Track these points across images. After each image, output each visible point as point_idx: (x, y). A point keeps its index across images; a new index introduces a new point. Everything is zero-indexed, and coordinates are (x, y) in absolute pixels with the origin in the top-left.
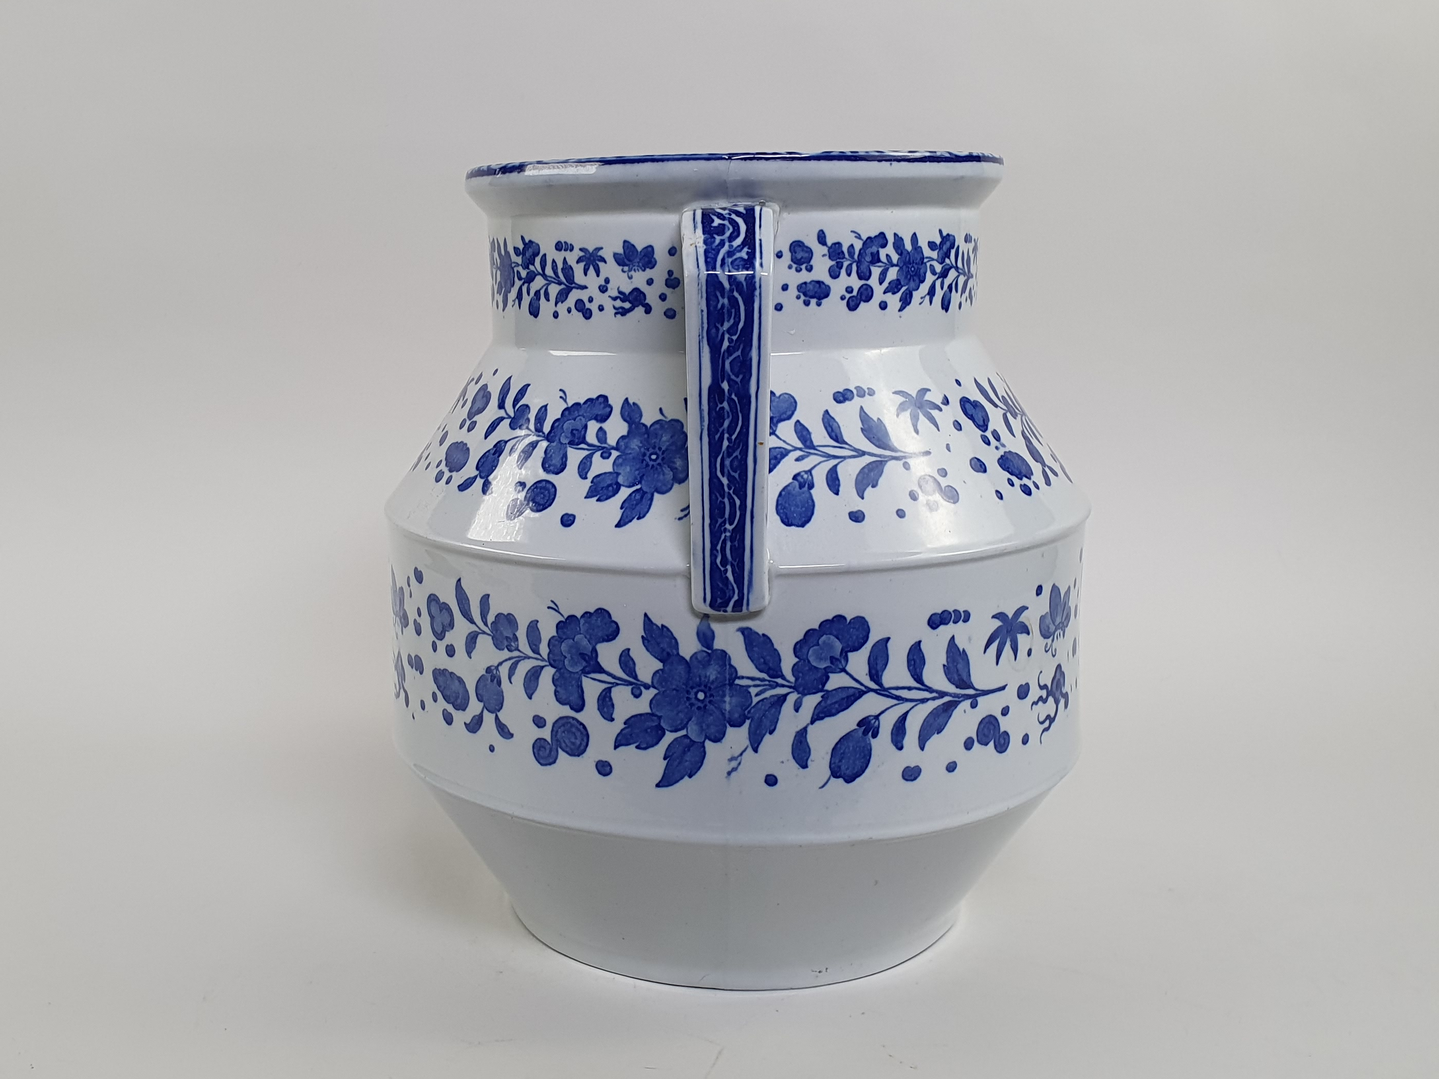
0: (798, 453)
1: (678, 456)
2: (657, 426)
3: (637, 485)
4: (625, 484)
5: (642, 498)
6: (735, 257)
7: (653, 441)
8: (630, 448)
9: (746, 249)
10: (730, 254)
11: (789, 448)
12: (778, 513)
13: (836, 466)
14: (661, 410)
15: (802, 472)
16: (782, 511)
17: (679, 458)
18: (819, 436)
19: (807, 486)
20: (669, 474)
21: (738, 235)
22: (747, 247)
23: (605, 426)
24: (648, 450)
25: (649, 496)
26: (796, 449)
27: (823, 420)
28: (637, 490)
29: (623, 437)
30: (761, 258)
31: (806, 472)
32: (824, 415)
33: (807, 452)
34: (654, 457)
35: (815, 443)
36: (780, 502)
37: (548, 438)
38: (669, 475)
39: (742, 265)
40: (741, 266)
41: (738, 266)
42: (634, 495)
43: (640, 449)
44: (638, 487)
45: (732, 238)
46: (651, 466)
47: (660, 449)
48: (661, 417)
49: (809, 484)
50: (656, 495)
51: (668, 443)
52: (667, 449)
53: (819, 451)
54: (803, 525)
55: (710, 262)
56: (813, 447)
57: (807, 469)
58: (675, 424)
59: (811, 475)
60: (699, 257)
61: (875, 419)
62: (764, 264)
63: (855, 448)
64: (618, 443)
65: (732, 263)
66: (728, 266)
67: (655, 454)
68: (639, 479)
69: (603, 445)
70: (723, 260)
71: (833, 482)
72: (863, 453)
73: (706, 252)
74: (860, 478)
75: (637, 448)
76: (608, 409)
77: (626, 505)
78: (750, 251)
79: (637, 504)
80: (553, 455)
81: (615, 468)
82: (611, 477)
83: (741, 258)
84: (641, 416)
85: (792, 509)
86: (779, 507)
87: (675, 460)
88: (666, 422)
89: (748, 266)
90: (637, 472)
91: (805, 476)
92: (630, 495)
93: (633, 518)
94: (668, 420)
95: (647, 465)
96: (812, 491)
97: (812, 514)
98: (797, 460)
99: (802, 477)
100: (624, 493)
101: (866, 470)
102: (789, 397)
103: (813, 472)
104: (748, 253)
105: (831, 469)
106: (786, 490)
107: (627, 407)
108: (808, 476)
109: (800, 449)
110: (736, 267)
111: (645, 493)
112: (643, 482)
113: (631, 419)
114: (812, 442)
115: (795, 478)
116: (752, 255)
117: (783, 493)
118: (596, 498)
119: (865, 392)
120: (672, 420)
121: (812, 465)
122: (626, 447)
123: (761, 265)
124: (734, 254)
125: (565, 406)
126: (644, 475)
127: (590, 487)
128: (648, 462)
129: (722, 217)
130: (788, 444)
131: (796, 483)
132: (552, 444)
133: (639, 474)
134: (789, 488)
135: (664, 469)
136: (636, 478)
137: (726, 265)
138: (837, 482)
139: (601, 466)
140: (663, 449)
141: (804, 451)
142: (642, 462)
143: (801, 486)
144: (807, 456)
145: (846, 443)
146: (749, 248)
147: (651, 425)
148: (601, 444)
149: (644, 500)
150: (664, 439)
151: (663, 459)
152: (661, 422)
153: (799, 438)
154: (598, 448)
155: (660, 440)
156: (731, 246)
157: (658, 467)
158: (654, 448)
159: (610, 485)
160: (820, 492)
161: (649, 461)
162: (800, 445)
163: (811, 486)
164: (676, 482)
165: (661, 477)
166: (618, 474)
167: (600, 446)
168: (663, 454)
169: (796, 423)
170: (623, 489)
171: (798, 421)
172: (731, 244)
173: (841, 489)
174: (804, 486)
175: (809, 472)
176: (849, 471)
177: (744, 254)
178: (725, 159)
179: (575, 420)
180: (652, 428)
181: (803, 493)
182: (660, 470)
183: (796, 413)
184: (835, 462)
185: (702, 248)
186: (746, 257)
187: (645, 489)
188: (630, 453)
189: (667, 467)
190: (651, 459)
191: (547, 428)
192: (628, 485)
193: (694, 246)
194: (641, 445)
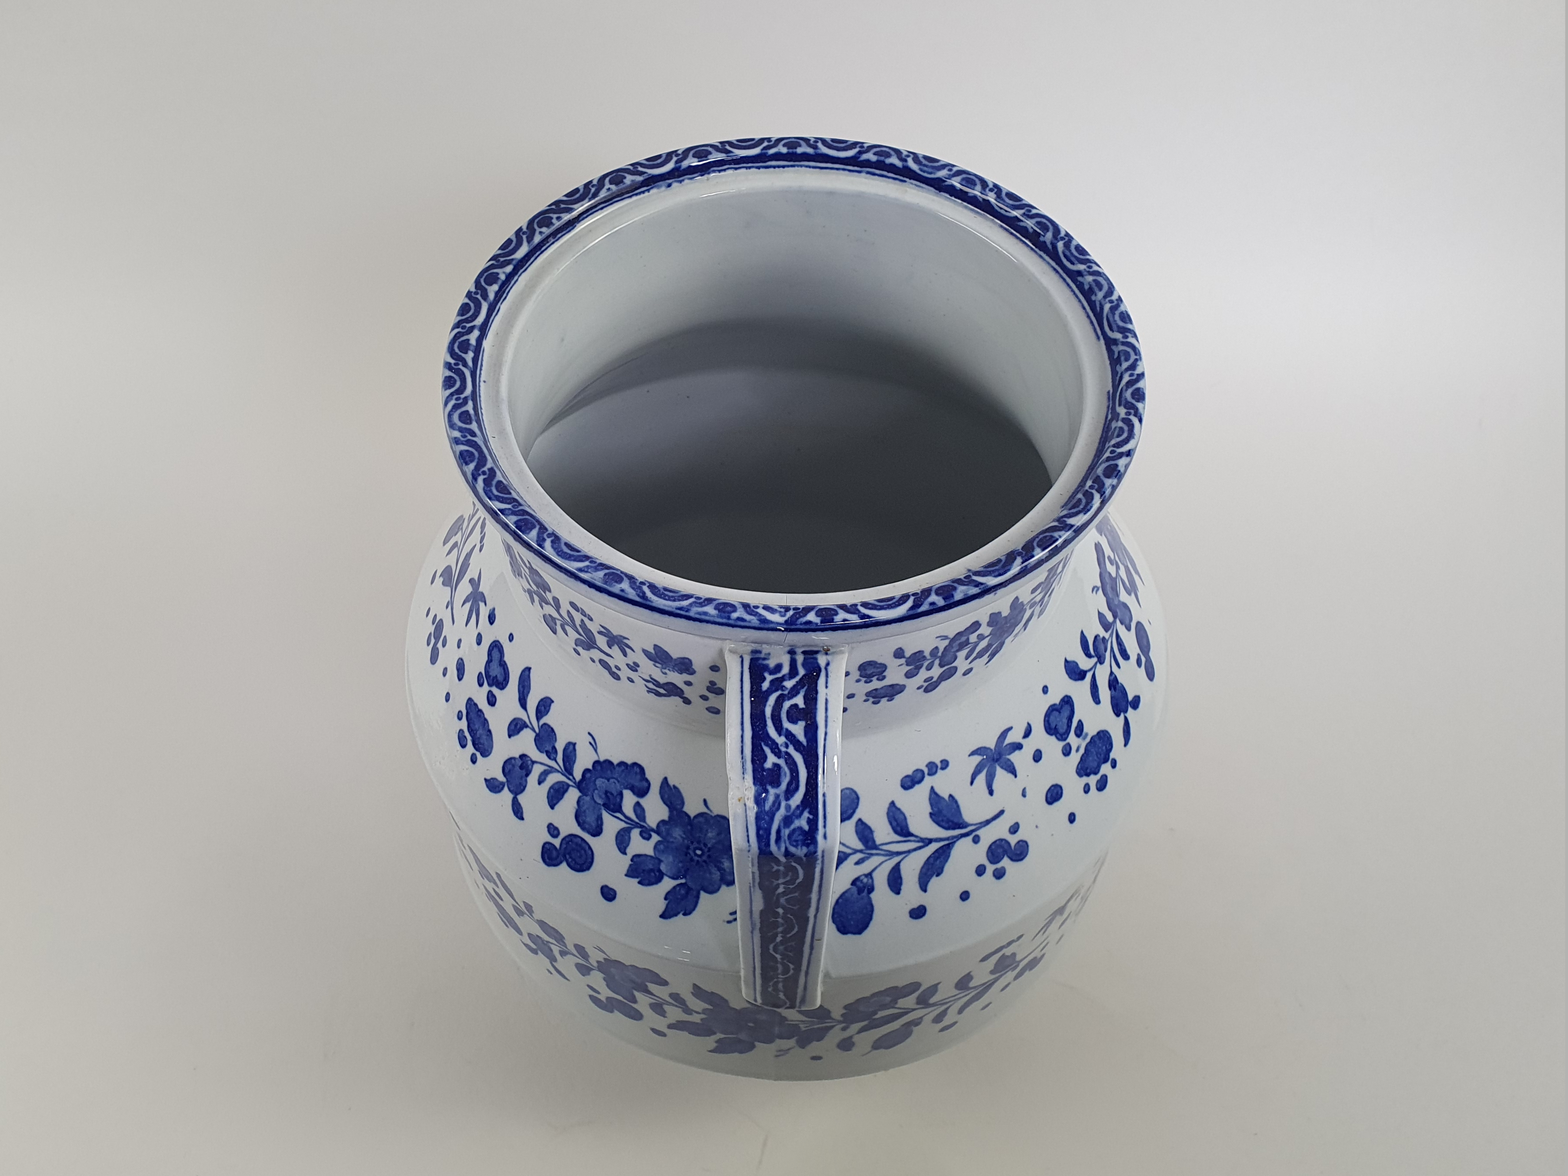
0: (859, 856)
1: (725, 856)
2: (701, 819)
3: (681, 878)
4: (668, 874)
5: (687, 893)
6: (792, 827)
7: (698, 835)
8: (672, 837)
9: (806, 814)
10: (787, 821)
11: (848, 851)
12: (834, 922)
13: (898, 864)
14: (705, 801)
15: (861, 876)
16: (838, 919)
17: (727, 859)
18: (883, 833)
19: (866, 891)
20: (715, 874)
21: (797, 788)
22: (807, 810)
23: (643, 801)
24: (692, 843)
25: (695, 893)
26: (856, 851)
27: (888, 814)
28: (681, 884)
29: (663, 822)
30: (825, 827)
31: (866, 876)
32: (889, 809)
33: (868, 854)
34: (699, 852)
35: (878, 842)
36: (836, 911)
37: (579, 786)
38: (717, 875)
39: (801, 840)
40: (800, 843)
41: (796, 841)
42: (678, 888)
43: (683, 841)
44: (683, 881)
45: (790, 792)
46: (696, 862)
47: (705, 845)
48: (705, 810)
49: (868, 889)
50: (703, 894)
51: (714, 841)
52: (713, 847)
53: (882, 850)
54: (860, 932)
55: (762, 836)
56: (876, 847)
57: (867, 871)
58: (722, 820)
59: (872, 878)
60: (749, 825)
61: (946, 797)
62: (828, 835)
63: (921, 838)
64: (658, 826)
65: (789, 836)
66: (785, 843)
67: (701, 849)
68: (683, 872)
69: (642, 823)
70: (778, 832)
71: (895, 882)
72: (930, 841)
73: (758, 818)
74: (924, 870)
75: (679, 837)
76: (646, 784)
77: (670, 897)
78: (811, 817)
79: (682, 899)
80: (587, 811)
81: (657, 853)
82: (652, 862)
83: (800, 828)
84: (683, 803)
85: (850, 917)
86: (836, 916)
87: (723, 860)
88: (711, 816)
89: (809, 841)
90: (680, 865)
91: (865, 880)
92: (674, 888)
93: (679, 913)
94: (713, 815)
95: (692, 860)
96: (872, 895)
97: (871, 919)
98: (857, 863)
99: (862, 881)
100: (668, 884)
101: (932, 860)
102: (850, 793)
103: (874, 875)
104: (809, 821)
105: (893, 868)
106: (844, 897)
107: (666, 789)
108: (868, 880)
109: (861, 851)
110: (795, 844)
111: (689, 889)
112: (688, 877)
113: (671, 803)
114: (874, 841)
115: (854, 883)
116: (813, 823)
117: (840, 901)
118: (637, 880)
119: (937, 767)
120: (718, 816)
121: (873, 868)
122: (668, 834)
123: (825, 837)
124: (792, 822)
125: (596, 758)
126: (688, 869)
127: (630, 865)
128: (692, 857)
129: (776, 750)
130: (848, 847)
131: (855, 889)
132: (585, 797)
133: (683, 867)
134: (846, 895)
135: (710, 868)
136: (679, 871)
137: (782, 840)
138: (899, 881)
139: (640, 846)
140: (709, 845)
141: (865, 853)
142: (686, 855)
143: (860, 891)
144: (868, 858)
145: (912, 835)
146: (810, 813)
147: (695, 817)
148: (640, 821)
149: (689, 897)
150: (710, 835)
151: (709, 856)
152: (705, 815)
153: (860, 839)
154: (637, 825)
155: (706, 835)
156: (788, 807)
157: (704, 864)
158: (699, 842)
159: (652, 870)
160: (881, 895)
161: (693, 855)
162: (859, 846)
163: (871, 889)
164: (724, 884)
165: (708, 875)
166: (660, 861)
167: (638, 823)
168: (709, 851)
169: (857, 823)
170: (666, 879)
171: (860, 820)
172: (787, 802)
173: (903, 887)
174: (863, 891)
175: (869, 875)
176: (911, 867)
177: (802, 823)
178: (780, 630)
179: (608, 781)
180: (696, 821)
181: (862, 899)
182: (705, 868)
183: (858, 811)
184: (896, 859)
185: (753, 809)
186: (806, 827)
187: (690, 884)
188: (673, 842)
189: (713, 866)
190: (696, 855)
191: (578, 774)
192: (671, 876)
193: (742, 802)
194: (684, 836)
